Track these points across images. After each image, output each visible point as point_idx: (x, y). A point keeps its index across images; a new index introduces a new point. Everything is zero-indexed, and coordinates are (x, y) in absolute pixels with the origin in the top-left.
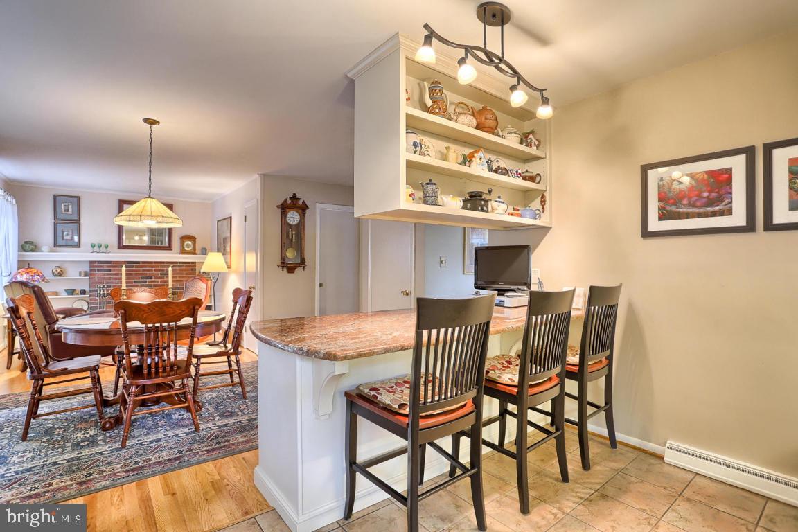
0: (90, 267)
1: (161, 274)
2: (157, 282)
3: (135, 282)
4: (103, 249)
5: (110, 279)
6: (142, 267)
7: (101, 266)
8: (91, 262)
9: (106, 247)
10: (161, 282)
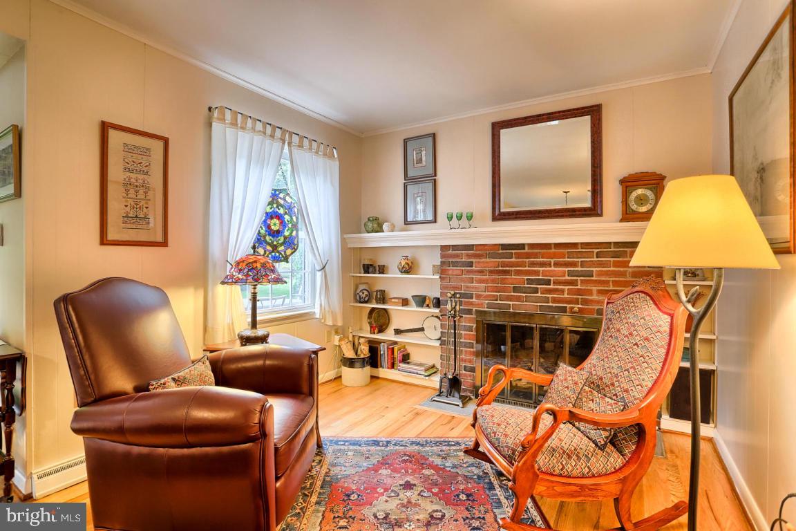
0: (442, 256)
1: (570, 274)
2: (562, 291)
3: (515, 289)
4: (464, 221)
5: (472, 280)
6: (528, 256)
7: (457, 256)
8: (444, 248)
9: (470, 218)
10: (570, 292)
